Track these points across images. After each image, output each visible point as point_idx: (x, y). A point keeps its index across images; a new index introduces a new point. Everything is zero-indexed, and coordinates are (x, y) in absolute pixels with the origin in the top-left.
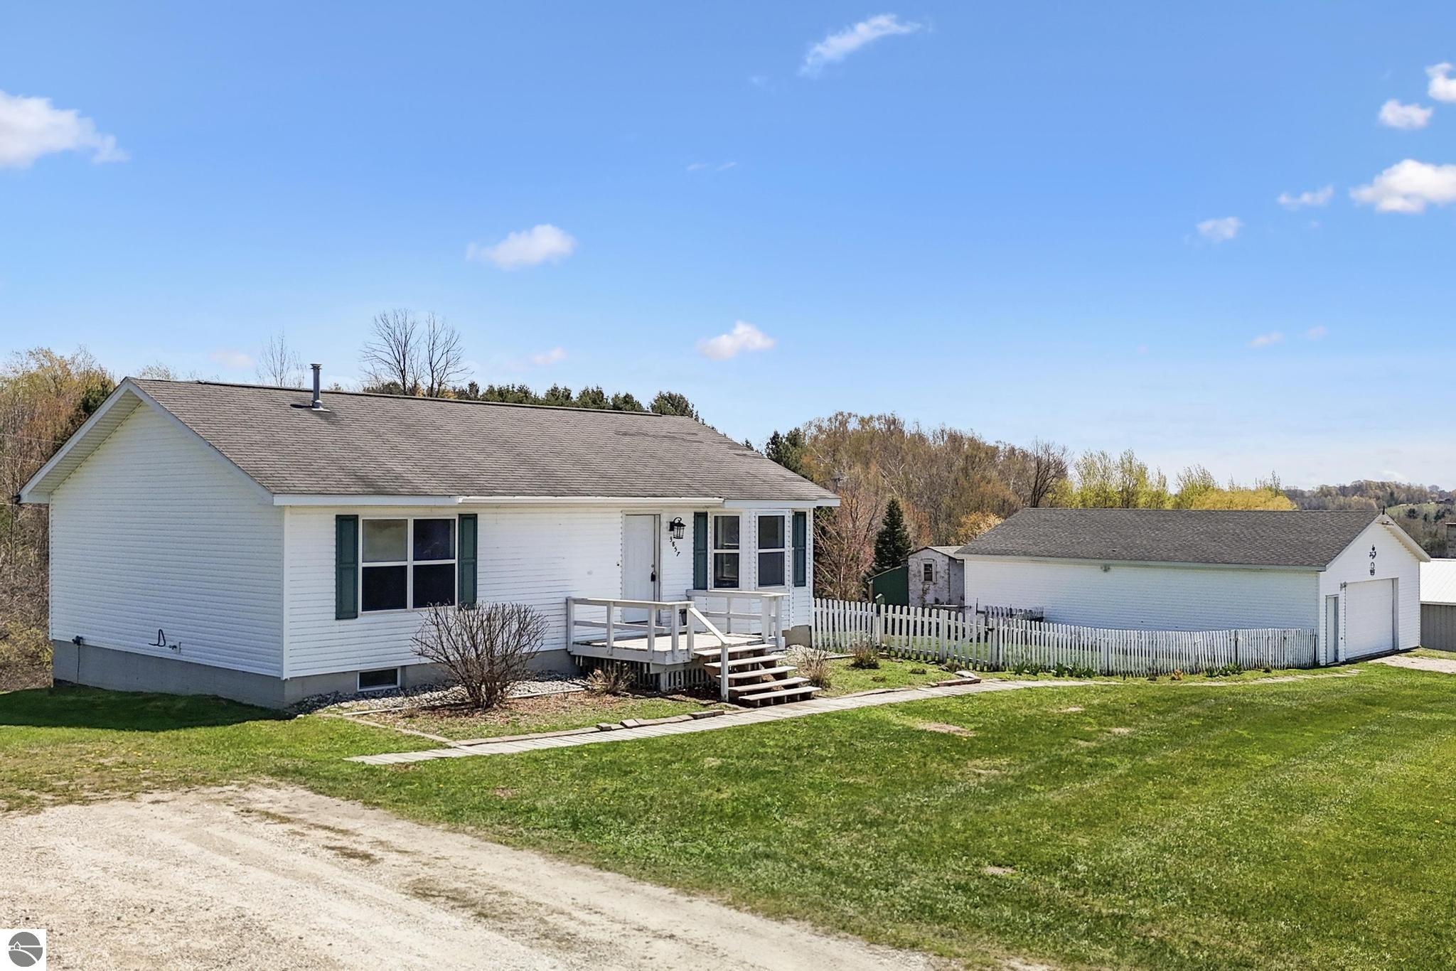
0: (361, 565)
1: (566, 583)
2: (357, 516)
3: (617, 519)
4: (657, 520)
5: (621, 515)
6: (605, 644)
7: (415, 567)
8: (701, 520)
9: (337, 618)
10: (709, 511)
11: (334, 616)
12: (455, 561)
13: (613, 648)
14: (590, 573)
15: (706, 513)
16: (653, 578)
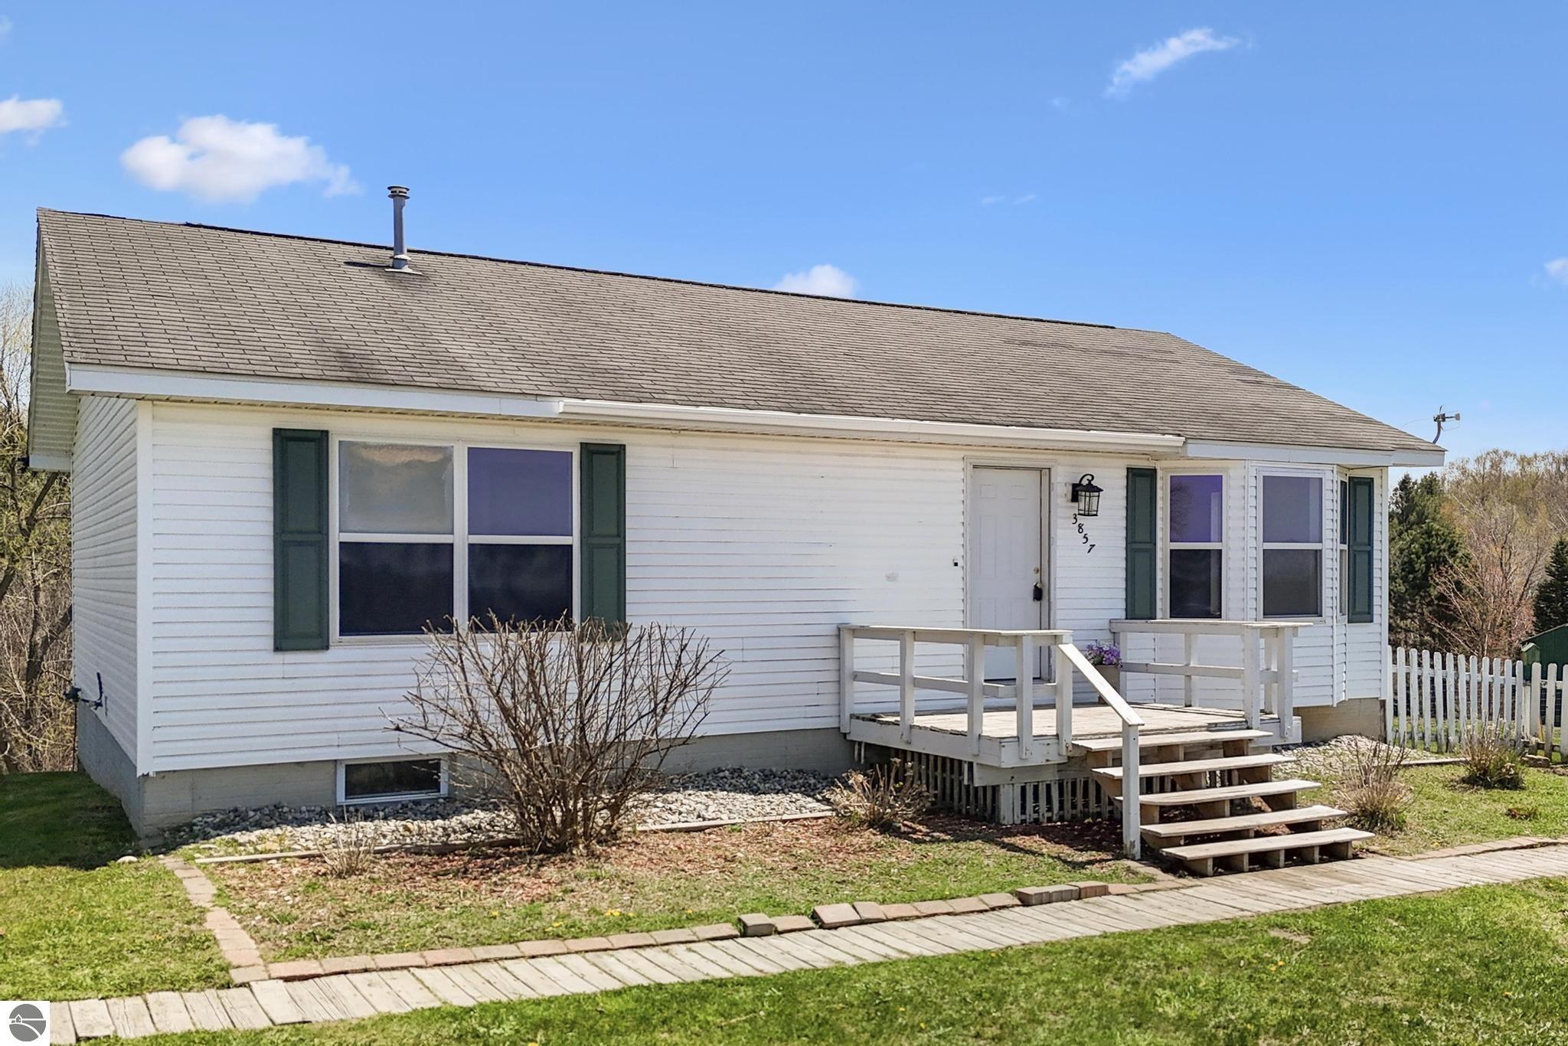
0: (336, 537)
1: (838, 595)
2: (325, 434)
3: (952, 471)
4: (1045, 479)
5: (961, 465)
6: (898, 719)
7: (472, 547)
8: (1142, 483)
9: (278, 648)
10: (1158, 465)
11: (270, 643)
12: (574, 540)
13: (912, 727)
14: (891, 578)
15: (1155, 470)
16: (1038, 594)
